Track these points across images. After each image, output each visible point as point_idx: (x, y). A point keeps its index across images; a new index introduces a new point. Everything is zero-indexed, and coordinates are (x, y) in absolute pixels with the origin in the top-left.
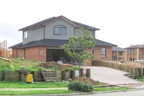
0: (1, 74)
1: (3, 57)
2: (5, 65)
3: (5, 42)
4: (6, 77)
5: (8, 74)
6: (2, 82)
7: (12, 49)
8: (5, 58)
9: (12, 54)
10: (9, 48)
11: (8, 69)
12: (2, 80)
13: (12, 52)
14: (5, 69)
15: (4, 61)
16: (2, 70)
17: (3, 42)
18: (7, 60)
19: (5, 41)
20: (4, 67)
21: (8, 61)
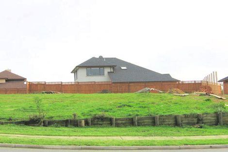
0: (215, 117)
1: (213, 94)
2: (219, 104)
3: (215, 74)
4: (221, 120)
5: (223, 116)
6: (216, 126)
7: (222, 83)
8: (216, 94)
9: (224, 89)
10: (219, 81)
11: (223, 110)
12: (216, 125)
13: (224, 87)
14: (219, 109)
15: (216, 100)
16: (215, 111)
17: (211, 74)
18: (220, 97)
19: (214, 72)
20: (217, 107)
21: (221, 99)
